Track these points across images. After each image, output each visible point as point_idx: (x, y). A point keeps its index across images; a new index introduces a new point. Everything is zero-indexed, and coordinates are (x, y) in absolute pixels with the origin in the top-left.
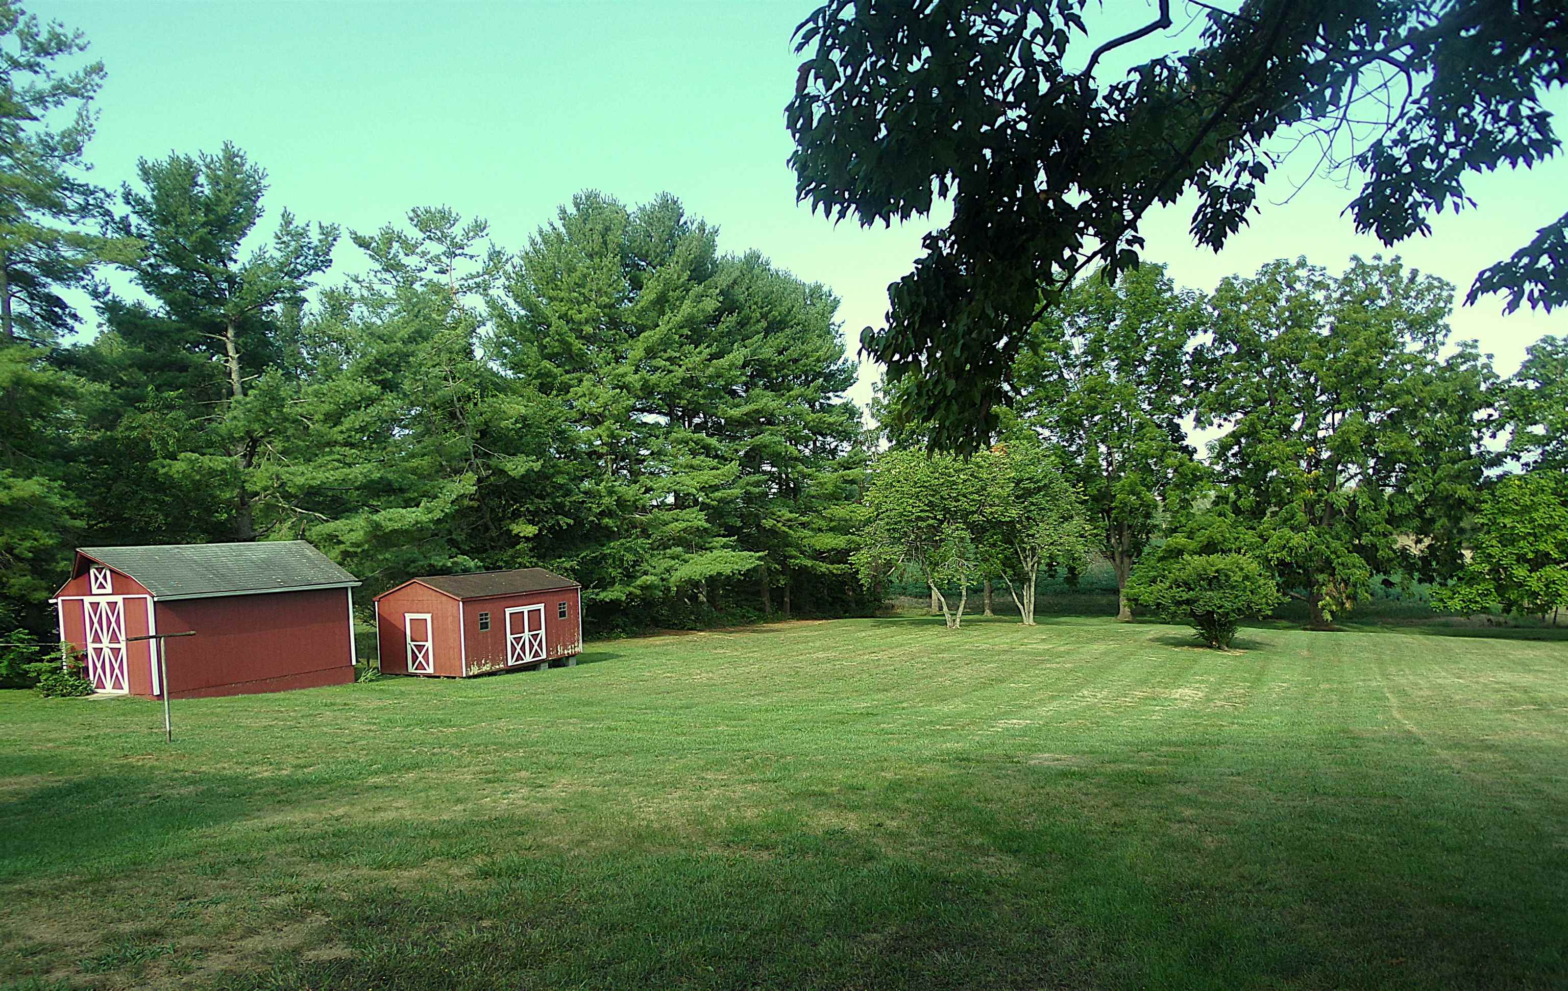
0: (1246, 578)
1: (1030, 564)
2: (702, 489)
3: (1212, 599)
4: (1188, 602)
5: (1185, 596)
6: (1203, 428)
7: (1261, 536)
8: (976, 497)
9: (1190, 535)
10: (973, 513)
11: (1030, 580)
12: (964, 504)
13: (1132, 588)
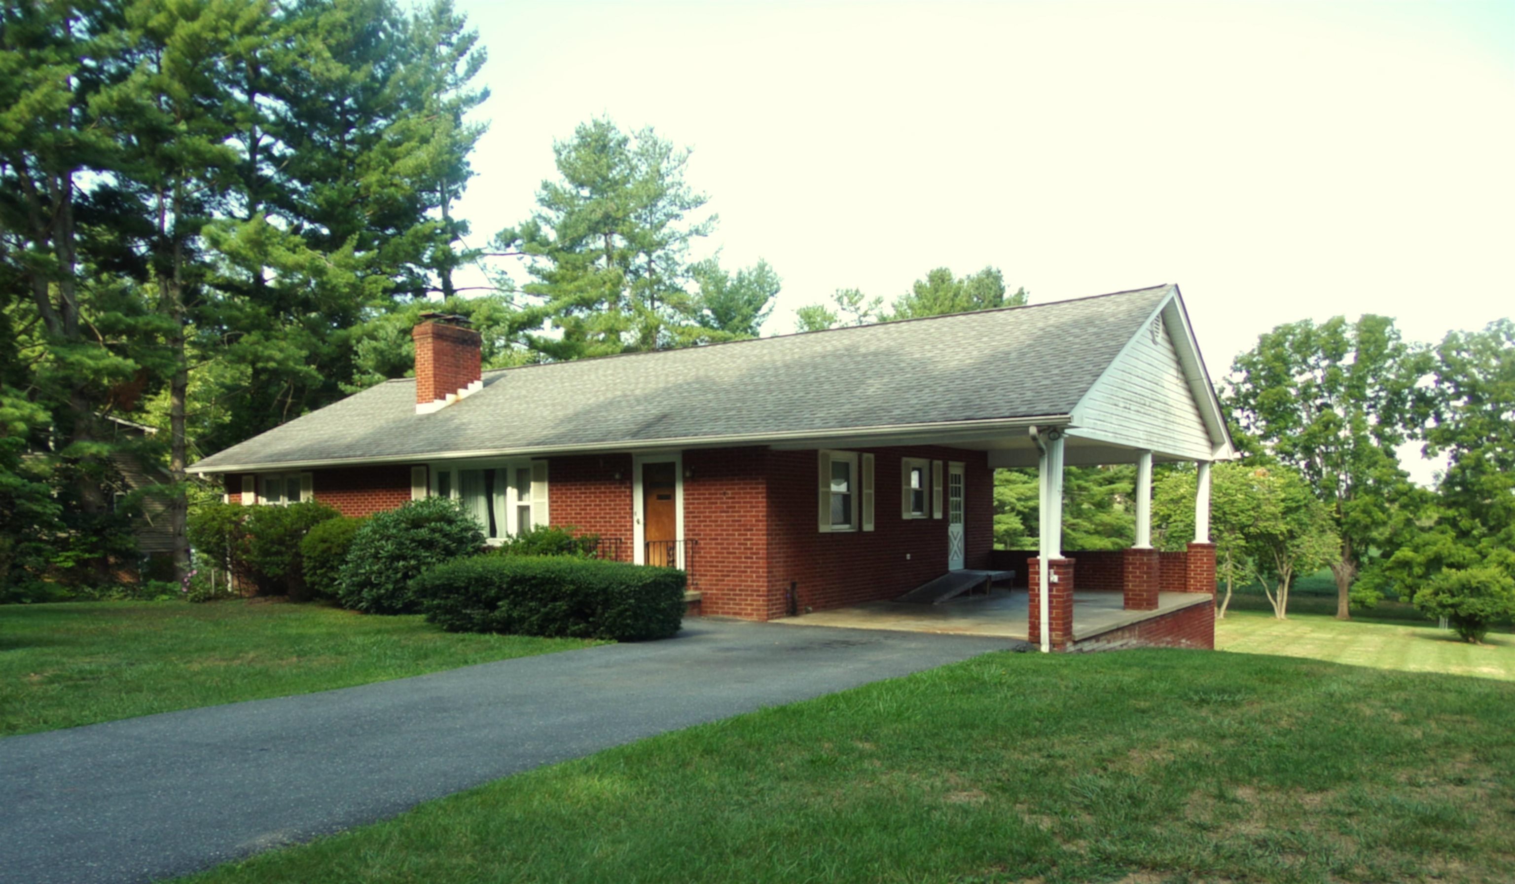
0: (1503, 589)
1: (1285, 569)
2: (1019, 500)
3: (1473, 604)
4: (1452, 606)
5: (1450, 601)
6: (1429, 458)
7: (1480, 553)
8: (1252, 513)
9: (1416, 549)
10: (1249, 526)
11: (1283, 582)
12: (1243, 518)
13: (1358, 592)
